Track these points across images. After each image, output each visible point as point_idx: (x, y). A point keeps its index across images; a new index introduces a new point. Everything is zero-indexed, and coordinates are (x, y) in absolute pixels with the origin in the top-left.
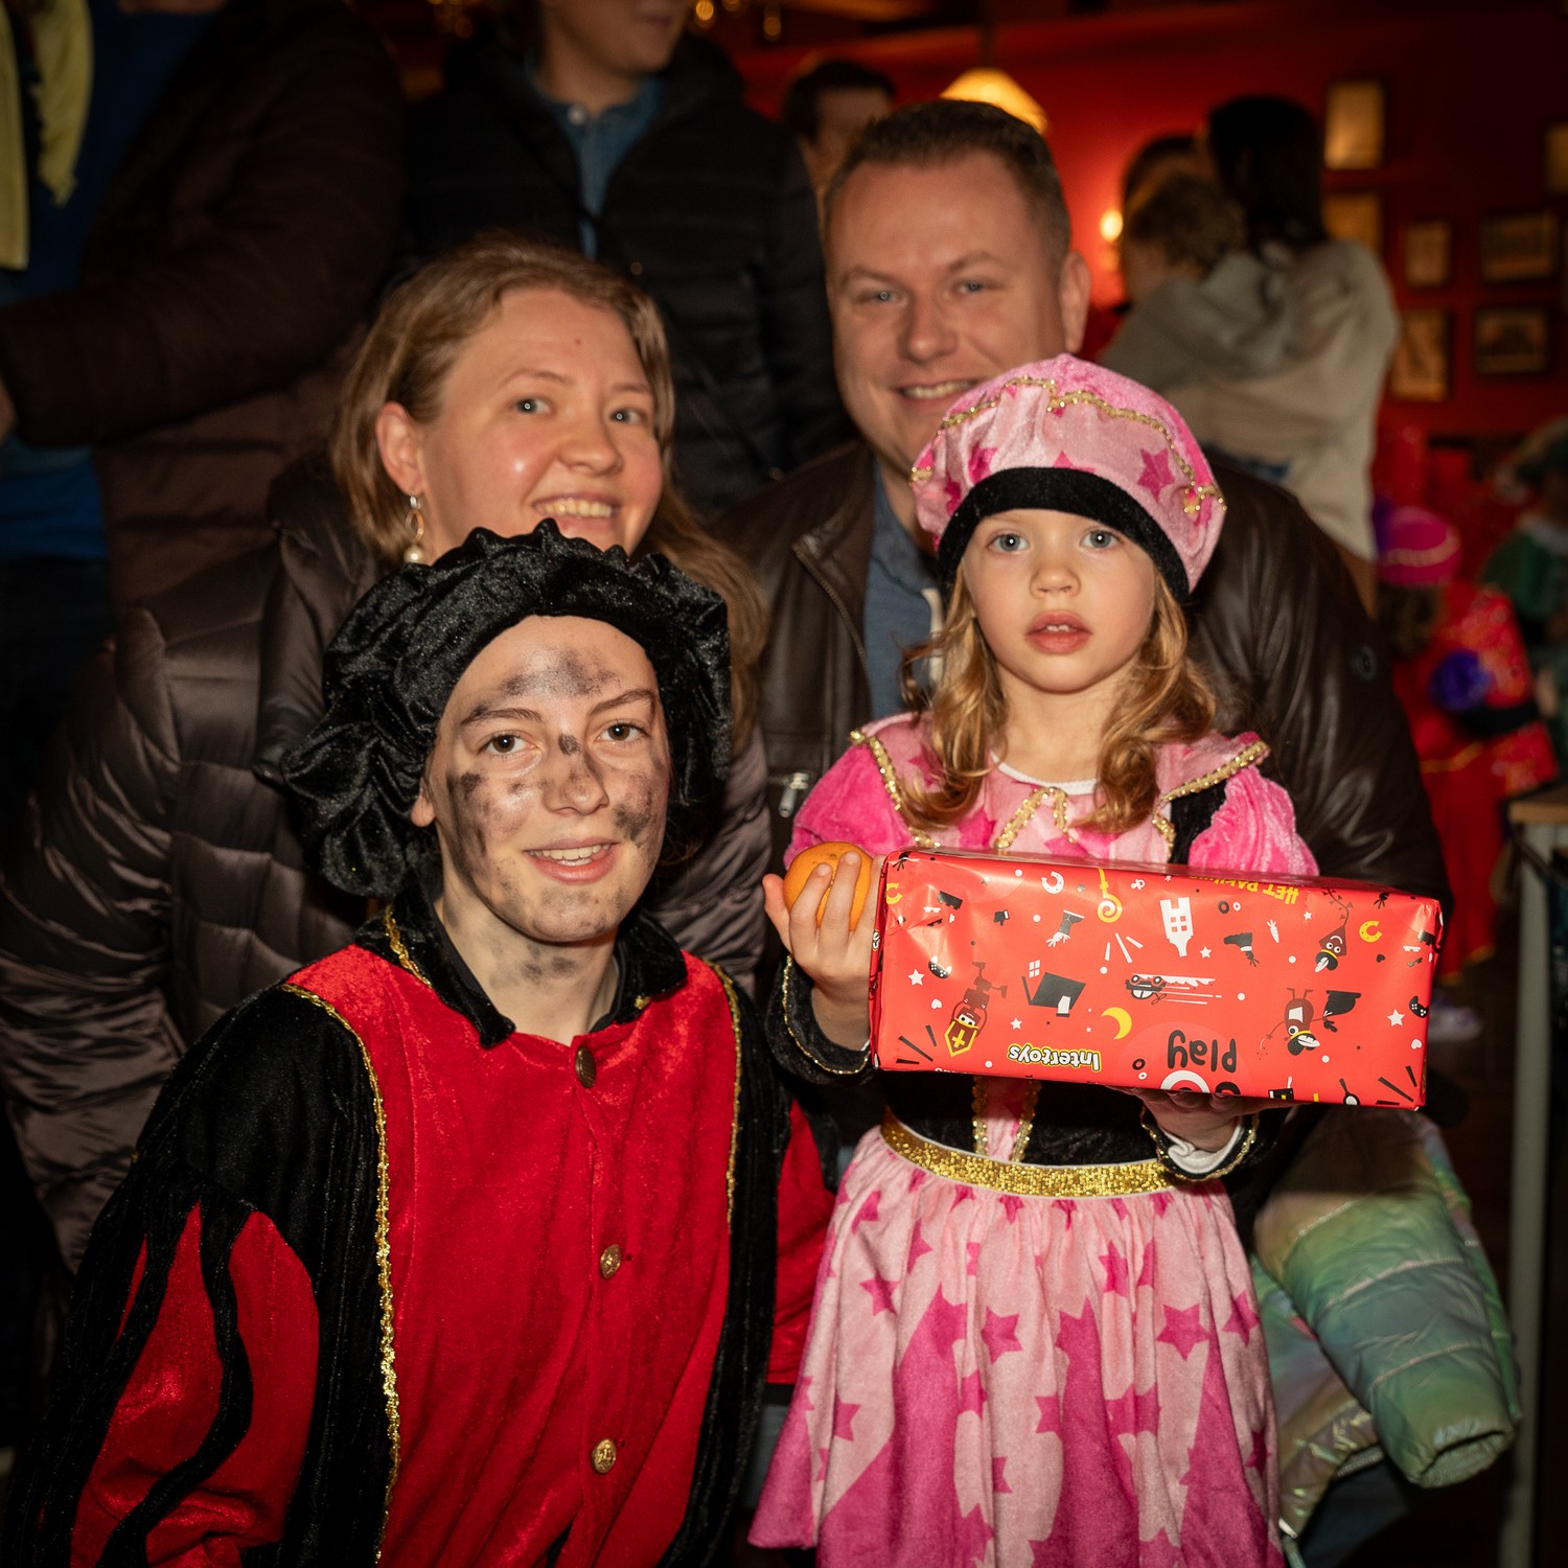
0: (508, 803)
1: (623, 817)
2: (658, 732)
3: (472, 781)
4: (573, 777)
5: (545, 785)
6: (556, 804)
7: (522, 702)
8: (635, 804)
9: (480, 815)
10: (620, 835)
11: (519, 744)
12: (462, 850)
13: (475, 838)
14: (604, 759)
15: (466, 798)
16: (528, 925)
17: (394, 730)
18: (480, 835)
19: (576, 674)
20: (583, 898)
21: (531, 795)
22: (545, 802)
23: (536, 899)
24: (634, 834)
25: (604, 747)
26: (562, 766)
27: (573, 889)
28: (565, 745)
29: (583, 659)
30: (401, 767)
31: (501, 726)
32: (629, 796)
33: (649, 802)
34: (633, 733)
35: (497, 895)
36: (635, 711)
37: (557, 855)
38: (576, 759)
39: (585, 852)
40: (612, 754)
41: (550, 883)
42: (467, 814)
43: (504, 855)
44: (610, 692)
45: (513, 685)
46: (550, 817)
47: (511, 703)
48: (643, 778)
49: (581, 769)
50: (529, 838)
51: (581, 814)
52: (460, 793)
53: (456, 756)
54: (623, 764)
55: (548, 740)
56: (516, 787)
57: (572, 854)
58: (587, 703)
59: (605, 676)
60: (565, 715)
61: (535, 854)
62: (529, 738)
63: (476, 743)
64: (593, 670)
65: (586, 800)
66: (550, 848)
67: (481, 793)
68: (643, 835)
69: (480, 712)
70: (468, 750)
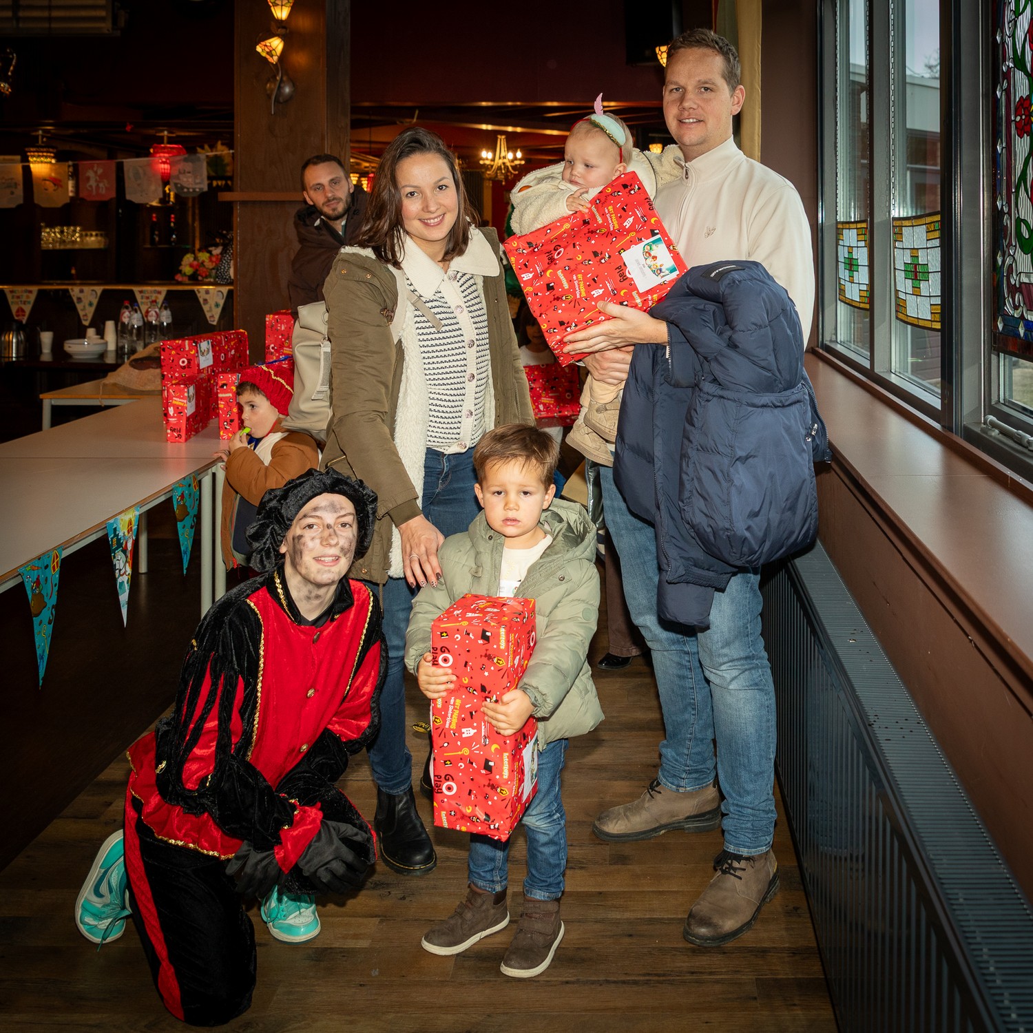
0: (310, 544)
1: (342, 549)
2: (355, 526)
3: (300, 537)
4: (330, 535)
5: (322, 539)
6: (324, 543)
7: (318, 513)
8: (346, 546)
9: (302, 547)
10: (341, 555)
11: (315, 527)
12: (295, 558)
13: (299, 554)
14: (338, 532)
16: (312, 580)
17: (279, 523)
18: (301, 553)
19: (333, 507)
20: (329, 571)
21: (318, 541)
22: (321, 543)
23: (315, 572)
24: (345, 555)
25: (338, 528)
26: (327, 532)
27: (327, 568)
28: (329, 526)
29: (336, 503)
30: (279, 535)
31: (310, 521)
32: (345, 543)
33: (351, 546)
35: (303, 571)
36: (349, 519)
37: (323, 559)
38: (331, 530)
39: (331, 558)
40: (340, 530)
41: (320, 566)
42: (298, 546)
43: (307, 559)
44: (343, 513)
45: (315, 509)
46: (322, 548)
47: (314, 514)
48: (349, 539)
49: (333, 534)
50: (315, 554)
51: (331, 546)
52: (296, 541)
53: (296, 530)
54: (344, 534)
55: (323, 526)
56: (313, 539)
57: (327, 559)
58: (336, 515)
59: (341, 508)
60: (329, 518)
61: (317, 559)
62: (318, 525)
63: (303, 526)
64: (338, 506)
65: (333, 542)
66: (321, 557)
67: (303, 540)
68: (348, 555)
69: (305, 516)
70: (301, 529)
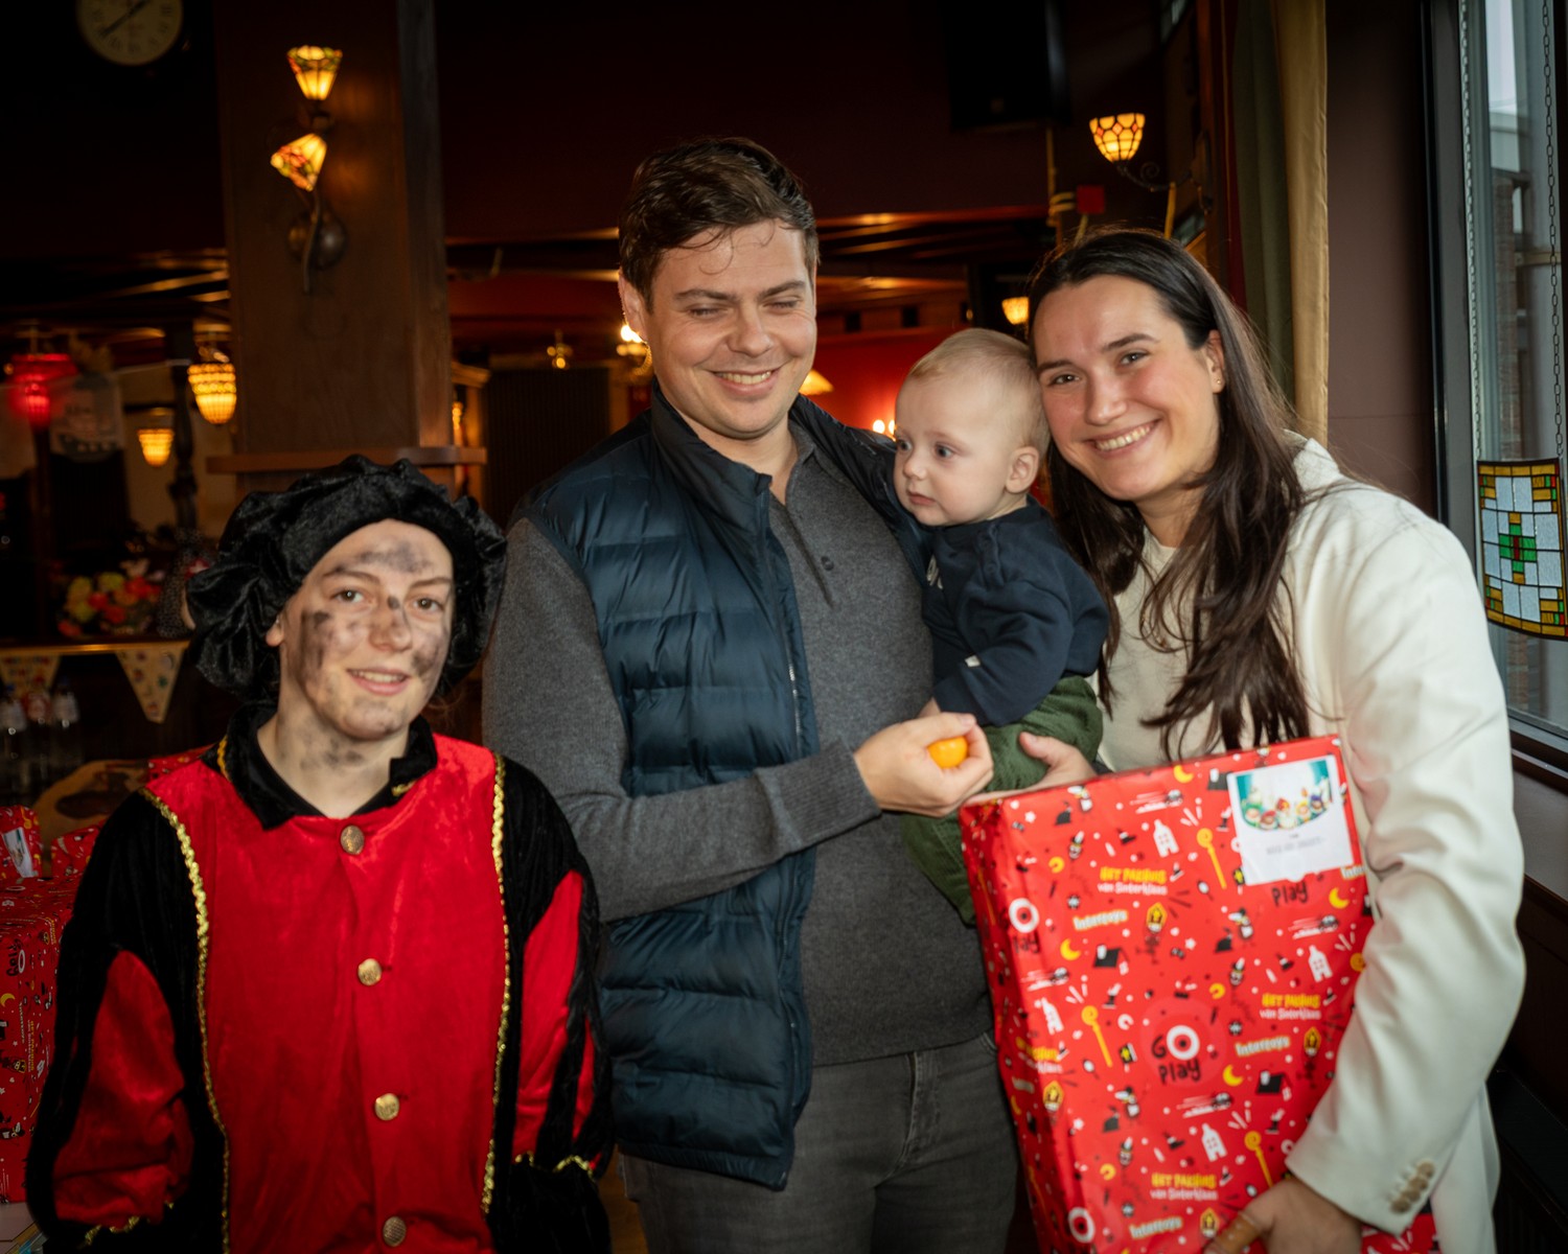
0: (344, 636)
1: (417, 660)
2: (449, 609)
3: (321, 617)
4: (394, 624)
5: (374, 629)
6: (379, 640)
7: (368, 569)
8: (427, 653)
9: (325, 640)
10: (412, 673)
11: (358, 598)
12: (302, 664)
13: (315, 655)
14: (413, 621)
15: (316, 627)
16: (340, 719)
18: (321, 653)
19: (405, 559)
20: (382, 705)
21: (364, 633)
22: (371, 639)
23: (349, 702)
24: (421, 673)
25: (413, 610)
26: (386, 617)
27: (377, 699)
28: (392, 603)
29: (414, 550)
30: (269, 602)
31: (349, 582)
32: (424, 646)
33: (436, 653)
34: (434, 607)
35: (321, 697)
36: (441, 592)
37: (369, 676)
38: (398, 613)
39: (388, 678)
40: (417, 615)
41: (361, 691)
43: (333, 669)
44: (427, 575)
45: (365, 556)
46: (371, 650)
47: (361, 568)
48: (435, 637)
49: (400, 620)
50: (354, 662)
51: (395, 650)
53: (311, 597)
54: (426, 626)
55: (379, 599)
56: (352, 626)
57: (379, 678)
58: (411, 579)
59: (426, 564)
60: (396, 585)
61: (356, 675)
62: (367, 595)
64: (418, 558)
66: (366, 670)
67: (328, 625)
68: (428, 675)
69: (339, 570)
70: (324, 595)
